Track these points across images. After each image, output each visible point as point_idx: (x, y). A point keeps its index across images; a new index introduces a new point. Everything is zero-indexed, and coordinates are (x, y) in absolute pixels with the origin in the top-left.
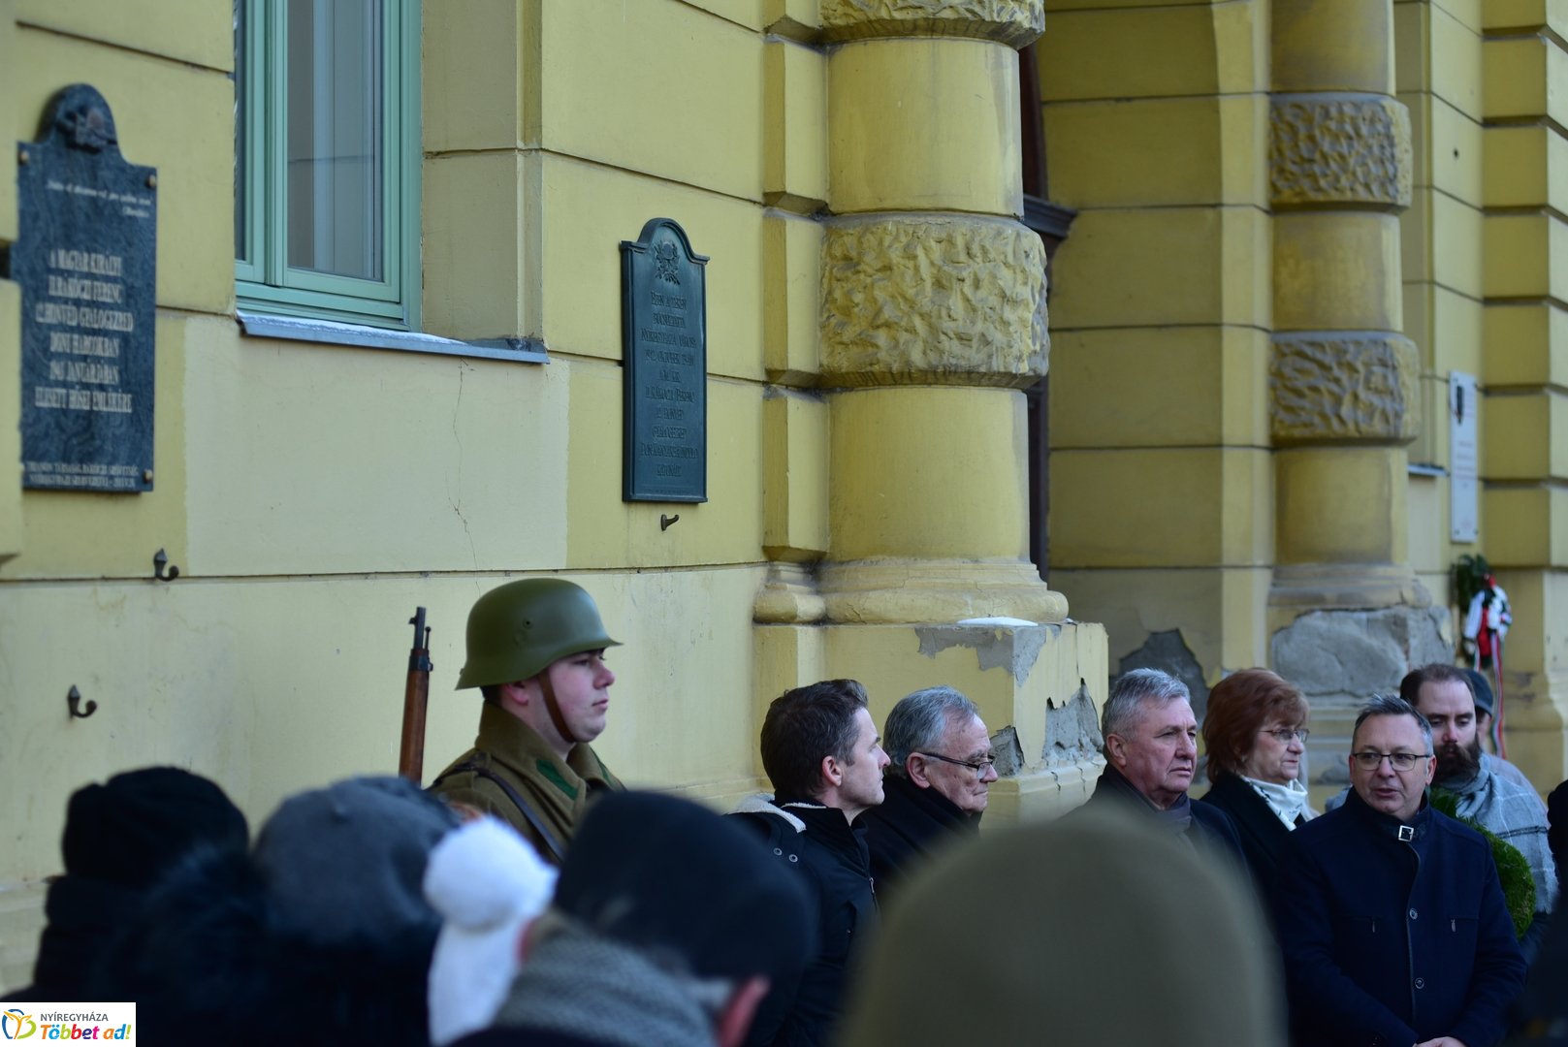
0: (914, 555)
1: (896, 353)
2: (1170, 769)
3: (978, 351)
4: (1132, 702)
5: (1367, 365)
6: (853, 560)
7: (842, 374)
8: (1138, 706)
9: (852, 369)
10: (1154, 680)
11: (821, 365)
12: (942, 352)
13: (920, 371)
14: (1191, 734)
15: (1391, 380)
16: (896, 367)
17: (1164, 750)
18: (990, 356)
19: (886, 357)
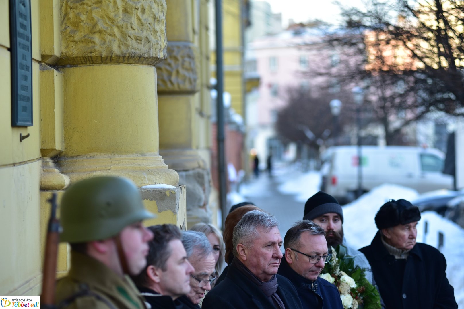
0: (113, 152)
1: (104, 46)
2: (269, 263)
3: (144, 46)
4: (251, 228)
5: (183, 57)
6: (79, 156)
7: (73, 57)
8: (255, 230)
9: (79, 55)
10: (263, 217)
11: (62, 53)
12: (128, 46)
13: (117, 56)
14: (280, 246)
15: (192, 65)
16: (104, 54)
17: (267, 254)
18: (150, 49)
19: (100, 49)
